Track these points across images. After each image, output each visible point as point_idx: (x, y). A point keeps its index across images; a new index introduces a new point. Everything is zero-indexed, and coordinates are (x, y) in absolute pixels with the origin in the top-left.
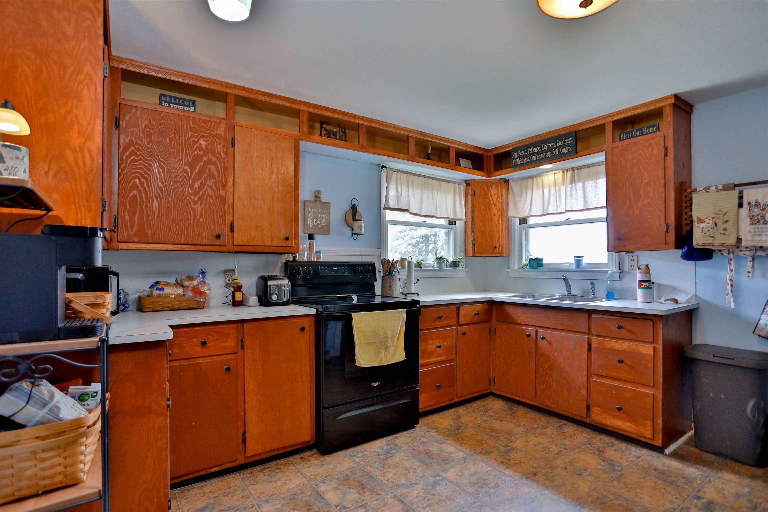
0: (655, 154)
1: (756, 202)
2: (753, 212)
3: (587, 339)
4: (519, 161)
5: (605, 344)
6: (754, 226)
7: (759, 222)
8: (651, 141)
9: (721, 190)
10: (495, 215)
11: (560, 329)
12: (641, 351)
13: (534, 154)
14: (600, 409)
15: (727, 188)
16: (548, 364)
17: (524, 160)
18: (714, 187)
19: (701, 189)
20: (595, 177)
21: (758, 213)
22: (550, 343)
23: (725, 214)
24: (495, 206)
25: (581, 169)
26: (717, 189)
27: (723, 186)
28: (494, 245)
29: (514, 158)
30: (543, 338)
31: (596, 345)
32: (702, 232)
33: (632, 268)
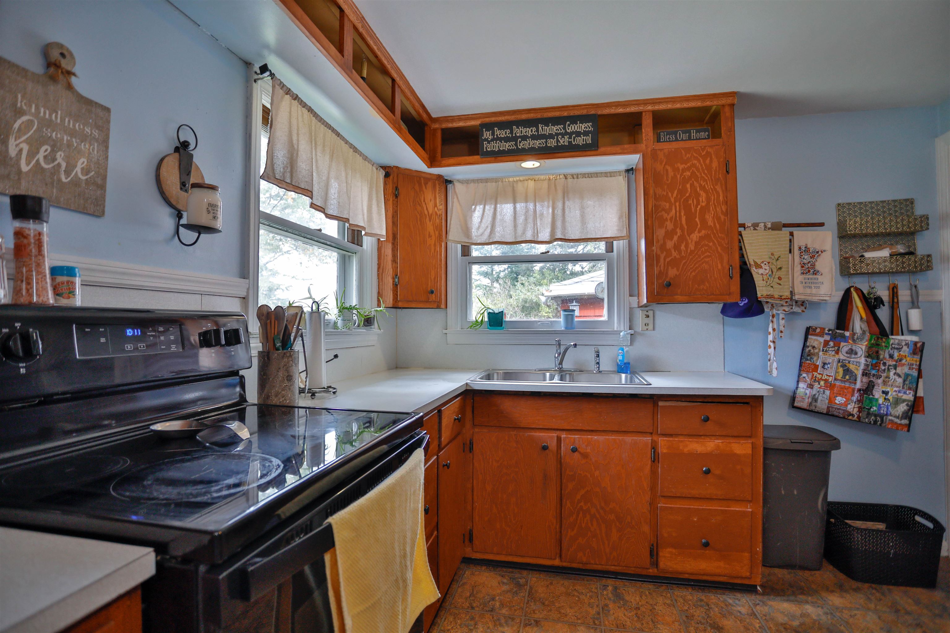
0: (714, 168)
1: (806, 247)
2: (804, 258)
3: (650, 441)
4: (495, 146)
5: (681, 448)
6: (804, 276)
7: (809, 271)
8: (709, 150)
9: (769, 229)
10: (430, 236)
11: (603, 431)
12: (735, 451)
13: (524, 138)
14: (674, 551)
15: (777, 227)
16: (582, 492)
17: (506, 146)
18: (763, 224)
19: (750, 225)
20: (600, 193)
21: (809, 261)
22: (585, 456)
23: (778, 259)
24: (430, 221)
25: (578, 178)
26: (765, 226)
27: (773, 223)
28: (429, 289)
29: (486, 140)
30: (574, 450)
31: (665, 451)
32: (763, 280)
33: (647, 327)
